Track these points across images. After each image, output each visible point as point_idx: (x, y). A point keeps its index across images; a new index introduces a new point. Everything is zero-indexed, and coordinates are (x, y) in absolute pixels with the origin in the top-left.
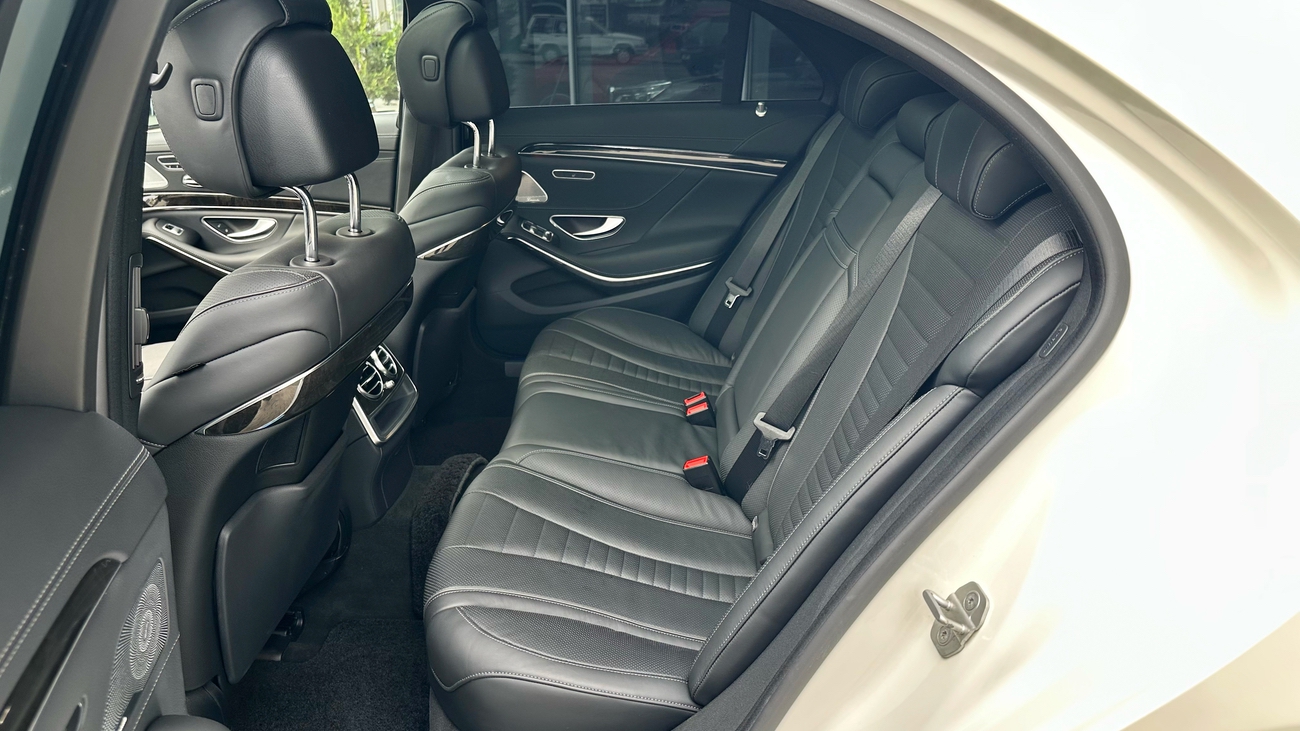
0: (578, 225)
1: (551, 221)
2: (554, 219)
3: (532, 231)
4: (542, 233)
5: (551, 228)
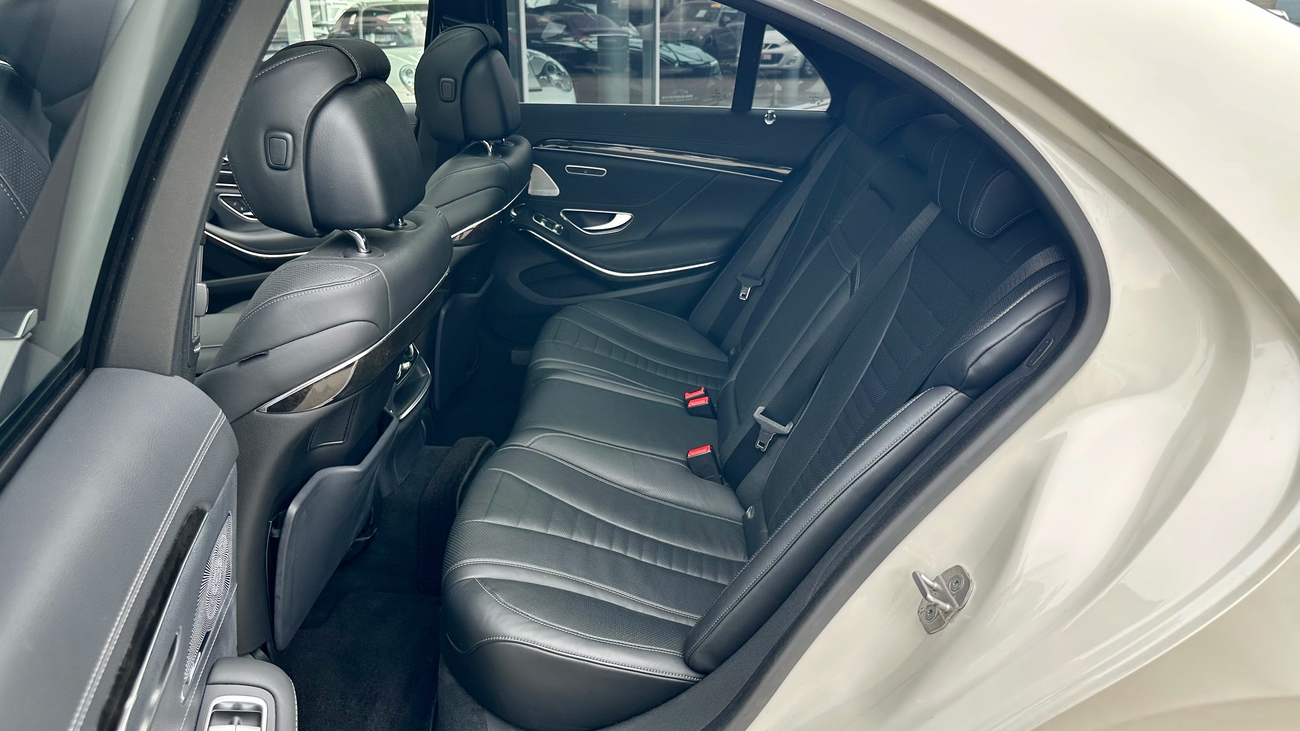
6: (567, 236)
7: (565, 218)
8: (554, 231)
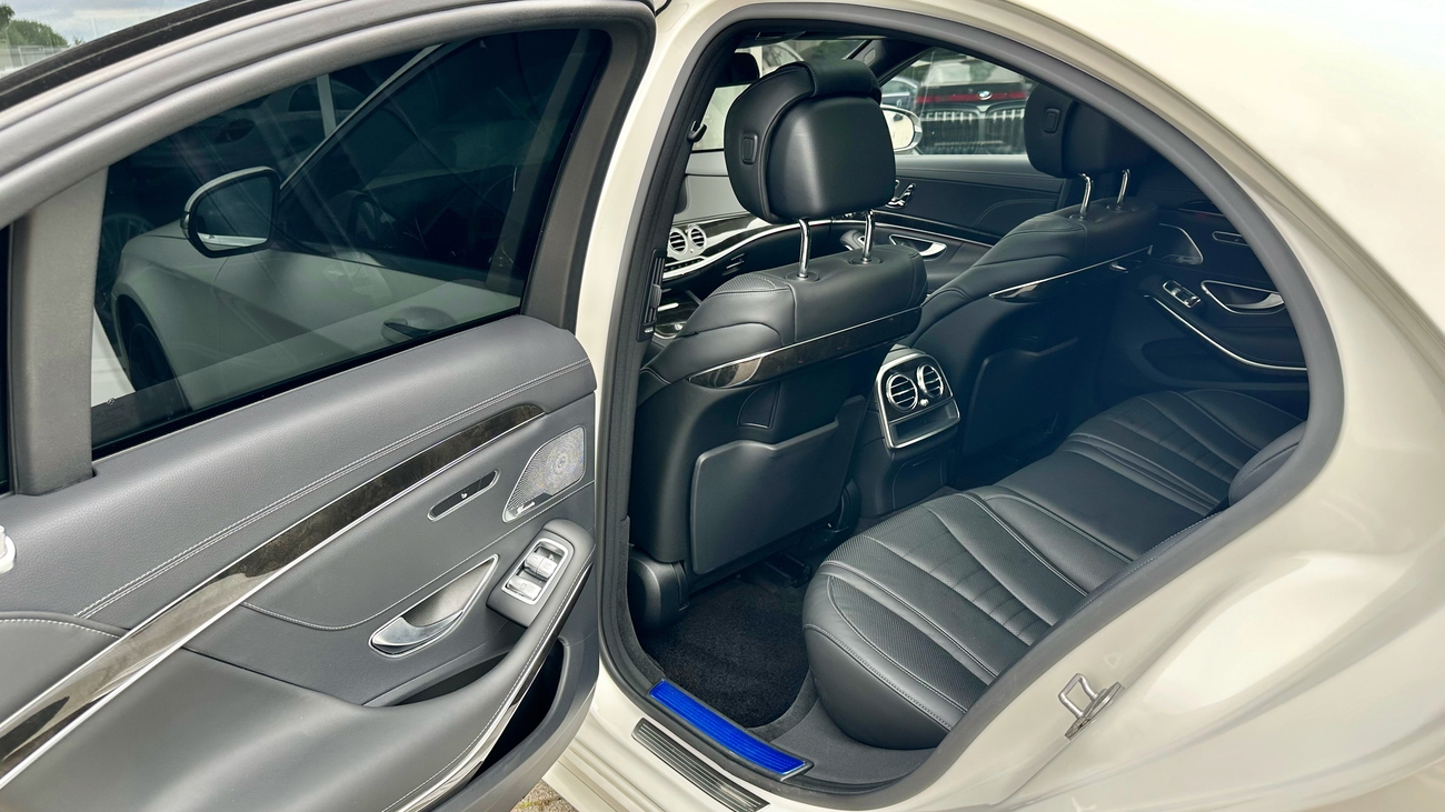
0: (1234, 296)
1: (1204, 288)
2: (1206, 285)
3: (1174, 294)
4: (1187, 297)
5: (1201, 294)
6: (1203, 312)
7: (1208, 292)
8: (1186, 303)
